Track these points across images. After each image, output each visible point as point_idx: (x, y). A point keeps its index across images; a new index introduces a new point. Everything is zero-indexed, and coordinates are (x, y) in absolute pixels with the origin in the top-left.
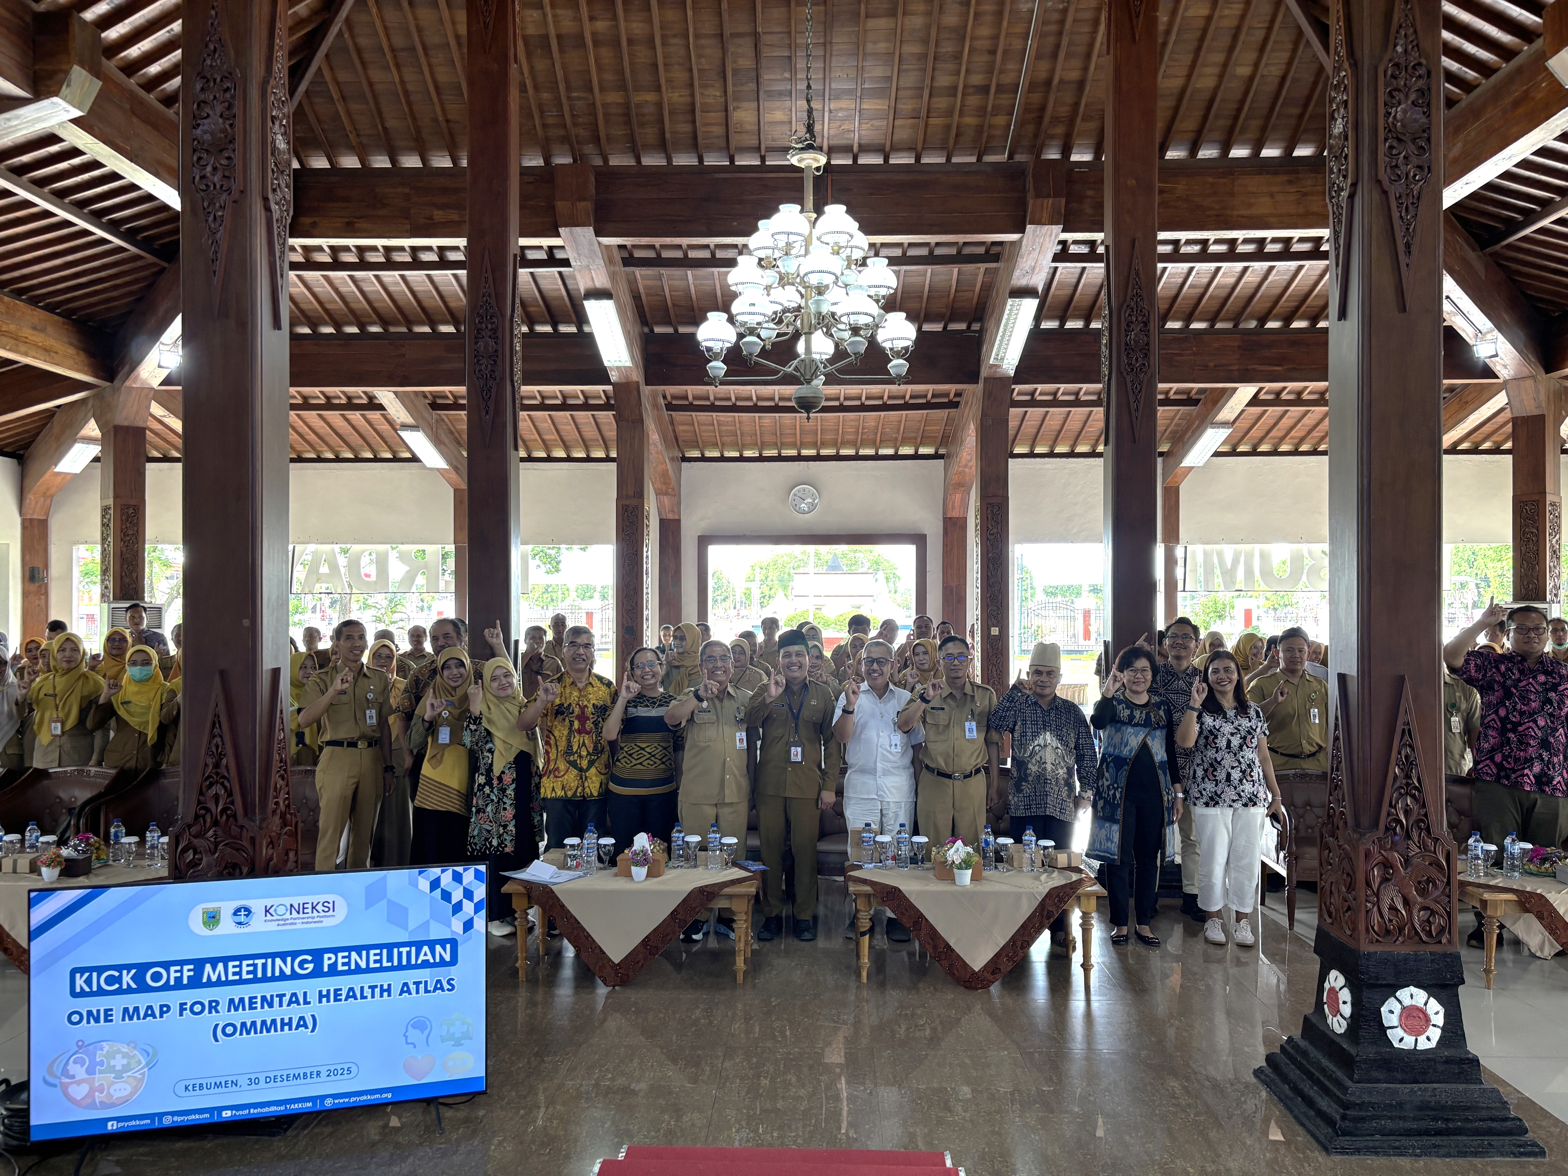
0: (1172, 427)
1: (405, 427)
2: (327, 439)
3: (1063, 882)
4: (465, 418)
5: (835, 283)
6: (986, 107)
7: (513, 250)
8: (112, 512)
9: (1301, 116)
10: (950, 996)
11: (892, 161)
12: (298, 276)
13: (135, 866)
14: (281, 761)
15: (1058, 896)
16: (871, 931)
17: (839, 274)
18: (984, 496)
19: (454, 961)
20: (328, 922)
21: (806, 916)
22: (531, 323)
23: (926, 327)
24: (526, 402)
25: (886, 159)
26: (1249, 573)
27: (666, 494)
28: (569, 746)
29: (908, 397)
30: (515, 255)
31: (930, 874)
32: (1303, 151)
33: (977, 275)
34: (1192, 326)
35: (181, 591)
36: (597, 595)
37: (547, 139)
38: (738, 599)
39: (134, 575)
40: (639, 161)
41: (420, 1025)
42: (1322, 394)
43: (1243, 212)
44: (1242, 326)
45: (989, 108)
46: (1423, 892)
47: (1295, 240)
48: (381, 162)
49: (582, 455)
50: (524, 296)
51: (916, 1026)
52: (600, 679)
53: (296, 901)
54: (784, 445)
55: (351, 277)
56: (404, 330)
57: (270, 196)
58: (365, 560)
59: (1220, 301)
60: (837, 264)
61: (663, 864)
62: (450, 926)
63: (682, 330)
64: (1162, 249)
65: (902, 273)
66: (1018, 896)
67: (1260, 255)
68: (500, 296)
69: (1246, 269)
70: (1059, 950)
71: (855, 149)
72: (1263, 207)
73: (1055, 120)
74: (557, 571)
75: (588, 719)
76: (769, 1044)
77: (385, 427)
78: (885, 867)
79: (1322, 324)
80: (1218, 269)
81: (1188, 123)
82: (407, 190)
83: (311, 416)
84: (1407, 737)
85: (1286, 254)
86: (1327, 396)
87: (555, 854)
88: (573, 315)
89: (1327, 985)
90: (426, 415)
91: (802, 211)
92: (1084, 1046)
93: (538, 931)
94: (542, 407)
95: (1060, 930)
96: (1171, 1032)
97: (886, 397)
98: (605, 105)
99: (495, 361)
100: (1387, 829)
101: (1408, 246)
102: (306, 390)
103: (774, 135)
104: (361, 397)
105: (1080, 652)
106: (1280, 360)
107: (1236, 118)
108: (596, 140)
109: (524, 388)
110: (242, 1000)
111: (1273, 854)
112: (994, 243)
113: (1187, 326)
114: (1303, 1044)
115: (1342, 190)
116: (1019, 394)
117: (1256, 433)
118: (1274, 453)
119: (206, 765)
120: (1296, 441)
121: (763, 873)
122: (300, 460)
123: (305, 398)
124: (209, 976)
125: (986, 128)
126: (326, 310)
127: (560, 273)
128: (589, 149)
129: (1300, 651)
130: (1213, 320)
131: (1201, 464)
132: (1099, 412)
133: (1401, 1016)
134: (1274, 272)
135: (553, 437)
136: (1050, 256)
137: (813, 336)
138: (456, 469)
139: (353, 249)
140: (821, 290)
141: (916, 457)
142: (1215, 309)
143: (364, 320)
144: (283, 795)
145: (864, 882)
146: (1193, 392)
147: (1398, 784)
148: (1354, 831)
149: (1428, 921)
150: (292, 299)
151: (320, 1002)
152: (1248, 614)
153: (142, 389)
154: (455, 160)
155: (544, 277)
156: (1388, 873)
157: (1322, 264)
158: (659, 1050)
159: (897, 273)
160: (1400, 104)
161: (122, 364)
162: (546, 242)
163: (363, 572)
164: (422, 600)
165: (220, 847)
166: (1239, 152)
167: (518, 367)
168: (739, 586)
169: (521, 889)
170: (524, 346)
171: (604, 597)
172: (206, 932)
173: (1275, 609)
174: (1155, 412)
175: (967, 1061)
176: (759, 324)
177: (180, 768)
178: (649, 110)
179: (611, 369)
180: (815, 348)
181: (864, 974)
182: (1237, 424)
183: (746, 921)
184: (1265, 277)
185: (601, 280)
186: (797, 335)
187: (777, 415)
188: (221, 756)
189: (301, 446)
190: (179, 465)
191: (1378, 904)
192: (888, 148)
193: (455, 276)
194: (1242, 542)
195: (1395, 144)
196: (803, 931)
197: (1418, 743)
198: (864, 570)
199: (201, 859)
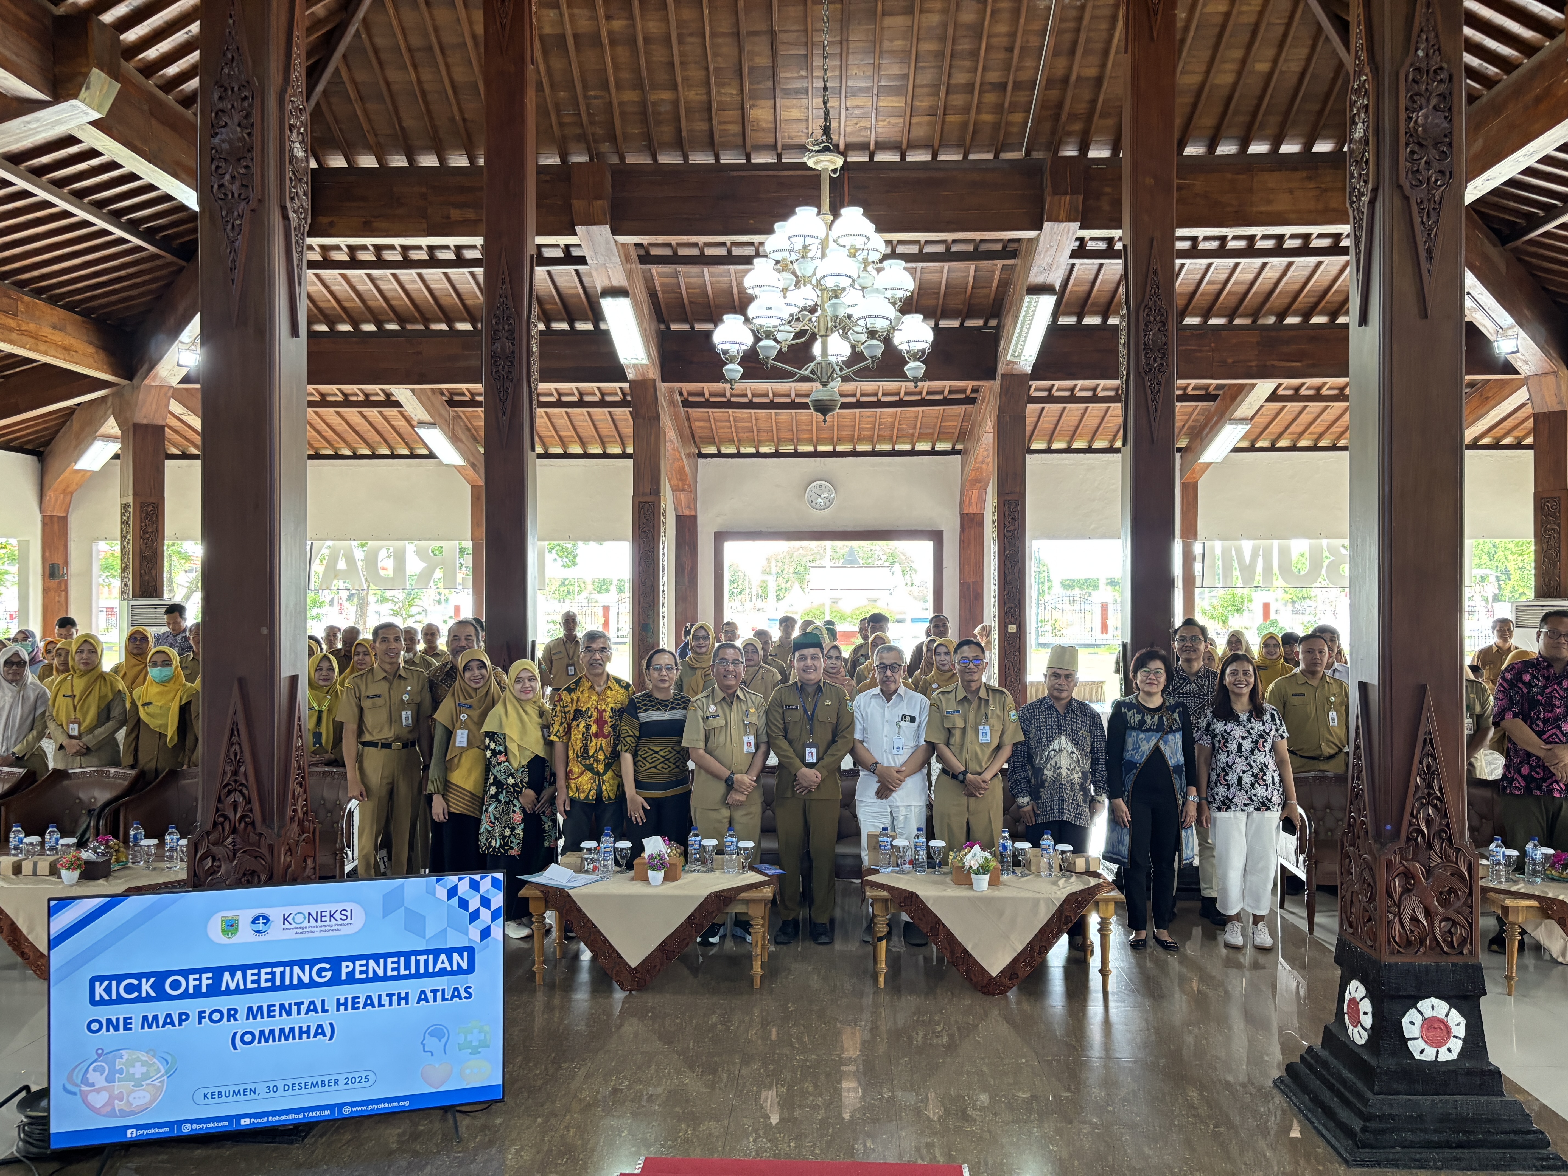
0: (1190, 423)
1: (422, 424)
2: (345, 435)
3: (1081, 887)
4: (482, 415)
5: (852, 286)
6: (1003, 105)
7: (531, 251)
8: (131, 509)
9: (1321, 112)
10: (968, 1002)
11: (908, 159)
12: (317, 275)
13: (154, 869)
14: (299, 769)
15: (1076, 902)
16: (889, 933)
17: (855, 277)
18: (1001, 492)
19: (471, 969)
20: (345, 931)
21: (824, 919)
22: (548, 321)
23: (943, 324)
24: (542, 399)
25: (903, 157)
26: (1268, 569)
27: (683, 490)
28: (585, 748)
29: (924, 393)
30: (532, 256)
31: (948, 879)
32: (1322, 147)
33: (994, 271)
34: (1210, 322)
35: (200, 585)
36: (613, 588)
37: (564, 138)
38: (754, 593)
39: (153, 572)
40: (655, 159)
41: (437, 1033)
42: (1342, 389)
43: (1263, 209)
44: (1261, 321)
45: (1006, 105)
46: (1444, 903)
47: (1314, 236)
48: (399, 161)
49: (599, 451)
50: (541, 293)
51: (933, 1033)
52: (618, 681)
53: (314, 909)
54: (800, 441)
55: (369, 275)
56: (421, 327)
57: (288, 205)
58: (383, 554)
59: (1239, 297)
60: (852, 267)
61: (680, 868)
62: (467, 934)
63: (698, 327)
64: (1180, 245)
65: (919, 270)
66: (1036, 902)
67: (1279, 251)
68: (517, 298)
69: (1264, 265)
70: (1078, 954)
71: (872, 147)
72: (1282, 203)
73: (1073, 117)
74: (574, 564)
75: (606, 722)
76: (787, 1051)
77: (401, 424)
78: (903, 872)
79: (1341, 320)
80: (1237, 265)
81: (1206, 120)
82: (424, 190)
83: (329, 413)
84: (1428, 747)
85: (1305, 250)
86: (1347, 391)
87: (572, 857)
88: (590, 313)
89: (1347, 996)
90: (443, 412)
91: (819, 214)
92: (1103, 1054)
93: (554, 934)
94: (559, 404)
95: (1078, 931)
96: (1190, 1039)
97: (902, 394)
98: (621, 104)
99: (512, 362)
100: (1408, 839)
101: (1429, 251)
102: (324, 388)
103: (792, 133)
104: (378, 394)
105: (1098, 646)
106: (1299, 356)
107: (1255, 114)
108: (613, 139)
109: (541, 385)
110: (260, 1008)
111: (1293, 857)
112: (1010, 240)
113: (1206, 322)
114: (1324, 1054)
115: (1363, 195)
116: (1036, 390)
117: (1274, 429)
118: (1294, 448)
119: (225, 773)
120: (1315, 436)
121: (779, 877)
122: (317, 456)
123: (323, 395)
124: (227, 984)
125: (1003, 125)
126: (344, 309)
127: (577, 271)
128: (605, 147)
129: (1321, 652)
130: (1231, 317)
131: (1219, 460)
132: (1117, 408)
133: (1422, 1027)
134: (1293, 268)
135: (569, 434)
136: (1068, 253)
137: (829, 338)
138: (473, 466)
139: (371, 248)
140: (836, 293)
141: (933, 452)
142: (1234, 305)
143: (381, 317)
144: (301, 802)
145: (882, 886)
146: (1212, 388)
147: (1420, 794)
148: (1375, 841)
149: (1450, 932)
150: (310, 297)
151: (338, 1010)
152: (1266, 607)
153: (162, 387)
154: (472, 159)
155: (561, 275)
156: (1410, 884)
157: (1342, 259)
158: (676, 1056)
159: (912, 272)
160: (1421, 109)
161: (141, 362)
162: (563, 240)
163: (380, 565)
164: (439, 594)
165: (238, 854)
166: (1258, 148)
167: (535, 367)
168: (755, 578)
169: (538, 893)
170: (541, 345)
171: (620, 590)
172: (224, 940)
173: (1294, 602)
174: (1174, 407)
175: (985, 1069)
176: (774, 327)
177: (199, 769)
178: (665, 108)
179: (628, 367)
180: (831, 351)
181: (881, 979)
182: (1255, 419)
183: (763, 926)
184: (1284, 273)
185: (619, 279)
186: (813, 337)
187: (793, 411)
188: (239, 763)
189: (319, 443)
190: (198, 462)
191: (1399, 914)
192: (904, 146)
193: (472, 274)
194: (1261, 538)
195: (1416, 149)
196: (821, 934)
197: (1440, 752)
198: (879, 563)
199: (220, 867)
